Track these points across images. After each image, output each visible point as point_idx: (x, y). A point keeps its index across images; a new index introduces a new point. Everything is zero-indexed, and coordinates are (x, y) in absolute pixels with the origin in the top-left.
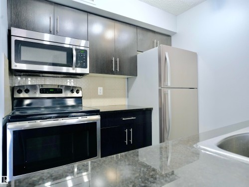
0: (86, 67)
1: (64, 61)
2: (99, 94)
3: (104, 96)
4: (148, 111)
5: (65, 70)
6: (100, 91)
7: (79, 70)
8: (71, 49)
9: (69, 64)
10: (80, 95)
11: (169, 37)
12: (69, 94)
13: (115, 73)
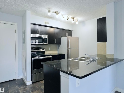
0: (47, 43)
1: (41, 42)
2: (49, 50)
3: (51, 50)
4: (65, 55)
5: (41, 44)
6: (50, 49)
7: (45, 44)
8: (43, 38)
9: (43, 42)
10: (44, 50)
11: (71, 31)
12: (41, 50)
13: (55, 44)
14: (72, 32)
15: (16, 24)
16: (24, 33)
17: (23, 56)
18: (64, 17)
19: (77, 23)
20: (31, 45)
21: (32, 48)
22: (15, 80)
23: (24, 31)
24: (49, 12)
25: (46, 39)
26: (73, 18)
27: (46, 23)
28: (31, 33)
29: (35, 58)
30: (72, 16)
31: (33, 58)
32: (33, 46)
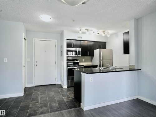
0: (80, 55)
3: (85, 62)
5: (76, 56)
6: (83, 60)
8: (77, 51)
9: (77, 54)
10: (78, 61)
11: (105, 43)
12: (76, 61)
13: (88, 56)
14: (107, 43)
15: (56, 40)
16: (62, 47)
17: (61, 65)
18: (94, 33)
19: (108, 36)
20: (67, 57)
21: (68, 60)
22: (55, 84)
23: (62, 45)
24: (80, 30)
25: (79, 51)
26: (104, 32)
27: (79, 37)
28: (67, 47)
29: (70, 67)
30: (103, 31)
31: (68, 68)
32: (69, 58)
